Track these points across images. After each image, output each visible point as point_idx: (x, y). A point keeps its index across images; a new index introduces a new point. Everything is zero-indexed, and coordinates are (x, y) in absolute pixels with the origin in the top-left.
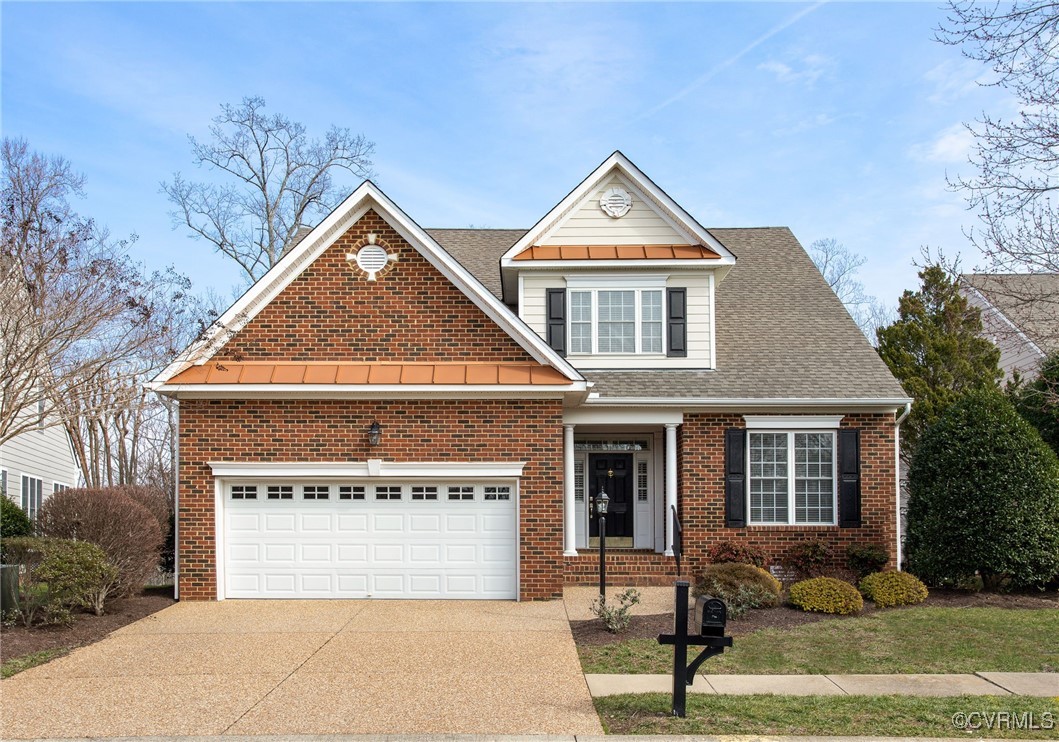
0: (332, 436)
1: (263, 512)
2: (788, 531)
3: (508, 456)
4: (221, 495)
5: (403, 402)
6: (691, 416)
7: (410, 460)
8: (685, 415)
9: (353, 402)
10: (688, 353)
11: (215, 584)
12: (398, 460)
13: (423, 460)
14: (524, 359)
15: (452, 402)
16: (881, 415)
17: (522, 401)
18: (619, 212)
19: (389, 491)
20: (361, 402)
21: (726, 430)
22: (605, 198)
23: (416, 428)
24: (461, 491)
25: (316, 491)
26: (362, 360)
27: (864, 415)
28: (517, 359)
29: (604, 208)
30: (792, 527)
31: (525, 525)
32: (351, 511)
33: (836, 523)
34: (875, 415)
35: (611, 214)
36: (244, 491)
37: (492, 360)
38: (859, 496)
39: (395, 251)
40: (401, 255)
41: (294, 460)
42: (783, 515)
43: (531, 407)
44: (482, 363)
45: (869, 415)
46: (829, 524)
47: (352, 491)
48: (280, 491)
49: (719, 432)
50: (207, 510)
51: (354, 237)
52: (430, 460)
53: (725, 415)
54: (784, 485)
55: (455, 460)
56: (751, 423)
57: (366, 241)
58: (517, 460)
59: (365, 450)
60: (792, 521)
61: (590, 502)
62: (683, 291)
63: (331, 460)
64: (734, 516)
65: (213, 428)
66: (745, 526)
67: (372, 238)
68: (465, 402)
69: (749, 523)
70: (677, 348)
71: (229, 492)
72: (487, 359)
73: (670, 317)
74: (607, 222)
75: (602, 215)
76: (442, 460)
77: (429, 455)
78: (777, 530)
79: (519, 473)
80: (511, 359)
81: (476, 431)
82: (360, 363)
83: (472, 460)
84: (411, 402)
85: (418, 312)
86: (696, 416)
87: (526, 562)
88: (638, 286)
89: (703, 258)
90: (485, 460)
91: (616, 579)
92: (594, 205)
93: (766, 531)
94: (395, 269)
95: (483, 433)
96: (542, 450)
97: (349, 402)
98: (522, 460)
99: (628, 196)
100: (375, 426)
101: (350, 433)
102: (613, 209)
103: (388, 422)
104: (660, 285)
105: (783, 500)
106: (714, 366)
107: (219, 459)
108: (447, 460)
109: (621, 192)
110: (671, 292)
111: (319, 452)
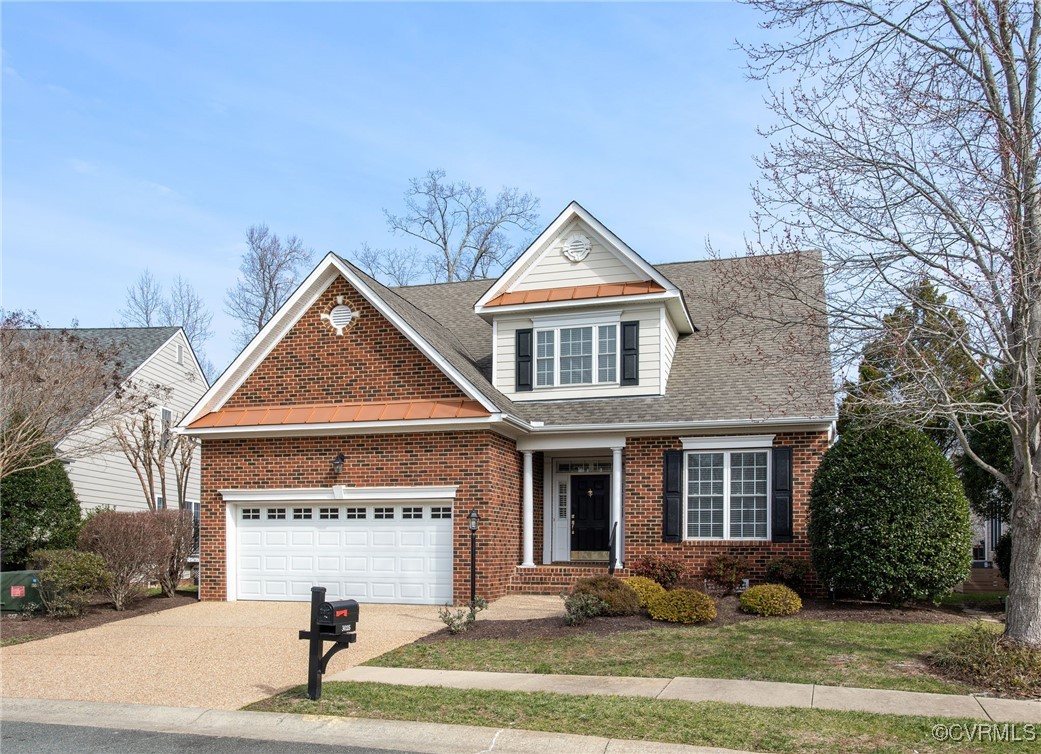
0: (309, 466)
1: (267, 532)
2: (720, 546)
3: (444, 480)
4: (231, 517)
5: (362, 437)
6: (633, 439)
7: (368, 485)
8: (627, 439)
9: (325, 438)
10: (640, 381)
11: (225, 588)
12: (358, 486)
13: (377, 485)
14: (458, 396)
15: (400, 435)
16: (814, 433)
17: (456, 433)
18: (578, 257)
19: (356, 512)
20: (331, 438)
21: (665, 451)
22: (567, 246)
23: (373, 459)
24: (412, 512)
25: (303, 513)
26: (331, 402)
27: (797, 433)
28: (453, 396)
29: (566, 254)
30: (725, 542)
31: (458, 541)
32: (328, 529)
33: (769, 537)
34: (808, 433)
35: (572, 259)
36: (250, 513)
37: (432, 397)
38: (791, 512)
39: (358, 309)
40: (362, 312)
41: (281, 487)
42: (719, 531)
43: (463, 438)
44: (424, 400)
45: (803, 433)
46: (763, 540)
47: (329, 512)
48: (277, 513)
49: (658, 453)
50: (220, 529)
51: (327, 301)
52: (382, 485)
53: (664, 438)
54: (719, 502)
55: (402, 485)
56: (688, 444)
57: (336, 302)
58: (451, 483)
59: (332, 479)
60: (727, 536)
61: (572, 519)
62: (636, 324)
63: (308, 486)
64: (671, 534)
65: (224, 463)
66: (681, 541)
67: (340, 299)
68: (410, 435)
69: (686, 537)
70: (630, 377)
71: (241, 514)
72: (428, 397)
73: (624, 349)
74: (568, 266)
75: (564, 260)
76: (392, 485)
77: (382, 480)
78: (711, 545)
79: (453, 495)
80: (448, 396)
81: (419, 460)
82: (330, 405)
83: (416, 484)
84: (368, 436)
85: (375, 360)
86: (638, 439)
87: (458, 573)
88: (595, 323)
89: (648, 293)
90: (426, 484)
91: (553, 588)
92: (558, 252)
93: (701, 546)
94: (357, 325)
95: (426, 460)
96: (471, 474)
97: (321, 438)
98: (456, 483)
99: (588, 241)
100: (342, 458)
101: (322, 463)
102: (574, 254)
103: (351, 453)
104: (615, 320)
105: (719, 516)
106: (663, 392)
107: (228, 487)
108: (396, 485)
109: (582, 238)
110: (624, 325)
111: (299, 480)
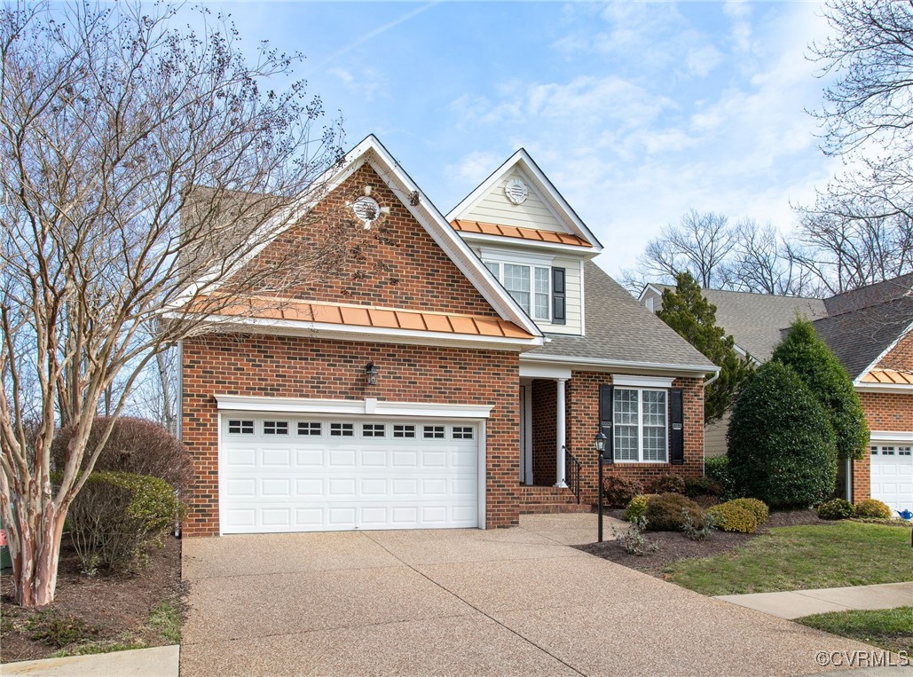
0: (332, 374)
1: (259, 446)
2: (640, 467)
3: (478, 399)
4: (222, 427)
5: (393, 346)
6: (577, 373)
7: (399, 400)
8: (573, 372)
9: (351, 343)
10: (567, 321)
11: (218, 520)
12: (389, 400)
13: (410, 400)
14: (490, 315)
15: (434, 348)
16: (695, 379)
17: (489, 352)
18: (519, 200)
19: (374, 429)
20: (357, 343)
21: (600, 385)
22: (509, 187)
23: (404, 371)
24: (434, 431)
25: (309, 427)
26: (358, 303)
27: (685, 378)
28: (486, 314)
29: (508, 194)
30: (641, 464)
31: (491, 462)
32: (341, 447)
33: (668, 462)
34: (692, 379)
35: (513, 200)
36: (241, 426)
37: (466, 313)
38: (683, 441)
39: (388, 205)
40: (392, 210)
41: (296, 396)
42: (635, 457)
43: (496, 357)
44: (458, 315)
45: (688, 379)
46: (664, 462)
47: (342, 428)
48: (276, 426)
49: (595, 386)
50: (211, 444)
51: (351, 189)
52: (415, 401)
53: (600, 373)
54: (635, 429)
55: (436, 401)
56: (616, 381)
57: (363, 191)
58: (485, 403)
59: (360, 389)
60: (641, 460)
62: (563, 271)
63: (330, 397)
64: (606, 456)
65: (218, 362)
66: (613, 463)
67: (368, 190)
68: (445, 349)
69: (616, 461)
70: (560, 317)
71: (227, 427)
72: (462, 312)
73: (555, 291)
74: (509, 207)
75: (506, 201)
76: (426, 401)
77: (415, 396)
78: (632, 467)
79: (487, 415)
80: (481, 314)
81: (453, 376)
82: (357, 306)
83: (450, 402)
84: (401, 346)
85: (407, 264)
86: (580, 373)
87: (491, 494)
88: (534, 263)
89: (581, 245)
90: (460, 402)
92: (500, 191)
93: (626, 467)
94: (387, 222)
95: (459, 378)
96: (504, 395)
97: (346, 343)
98: (489, 403)
99: (525, 188)
100: (369, 367)
101: (348, 373)
102: (514, 196)
103: (381, 363)
104: (547, 263)
105: (635, 442)
106: (583, 334)
107: (224, 393)
108: (430, 401)
109: (521, 183)
110: (555, 270)
111: (319, 389)
